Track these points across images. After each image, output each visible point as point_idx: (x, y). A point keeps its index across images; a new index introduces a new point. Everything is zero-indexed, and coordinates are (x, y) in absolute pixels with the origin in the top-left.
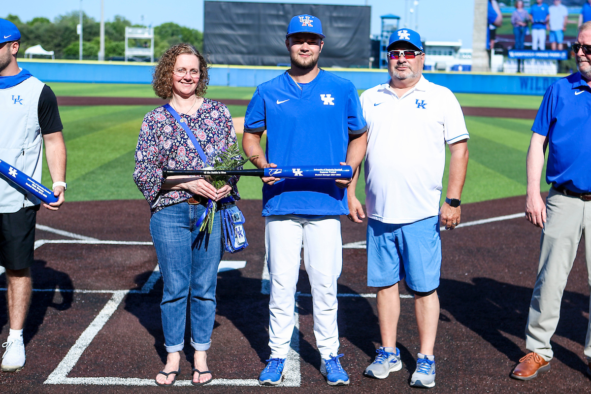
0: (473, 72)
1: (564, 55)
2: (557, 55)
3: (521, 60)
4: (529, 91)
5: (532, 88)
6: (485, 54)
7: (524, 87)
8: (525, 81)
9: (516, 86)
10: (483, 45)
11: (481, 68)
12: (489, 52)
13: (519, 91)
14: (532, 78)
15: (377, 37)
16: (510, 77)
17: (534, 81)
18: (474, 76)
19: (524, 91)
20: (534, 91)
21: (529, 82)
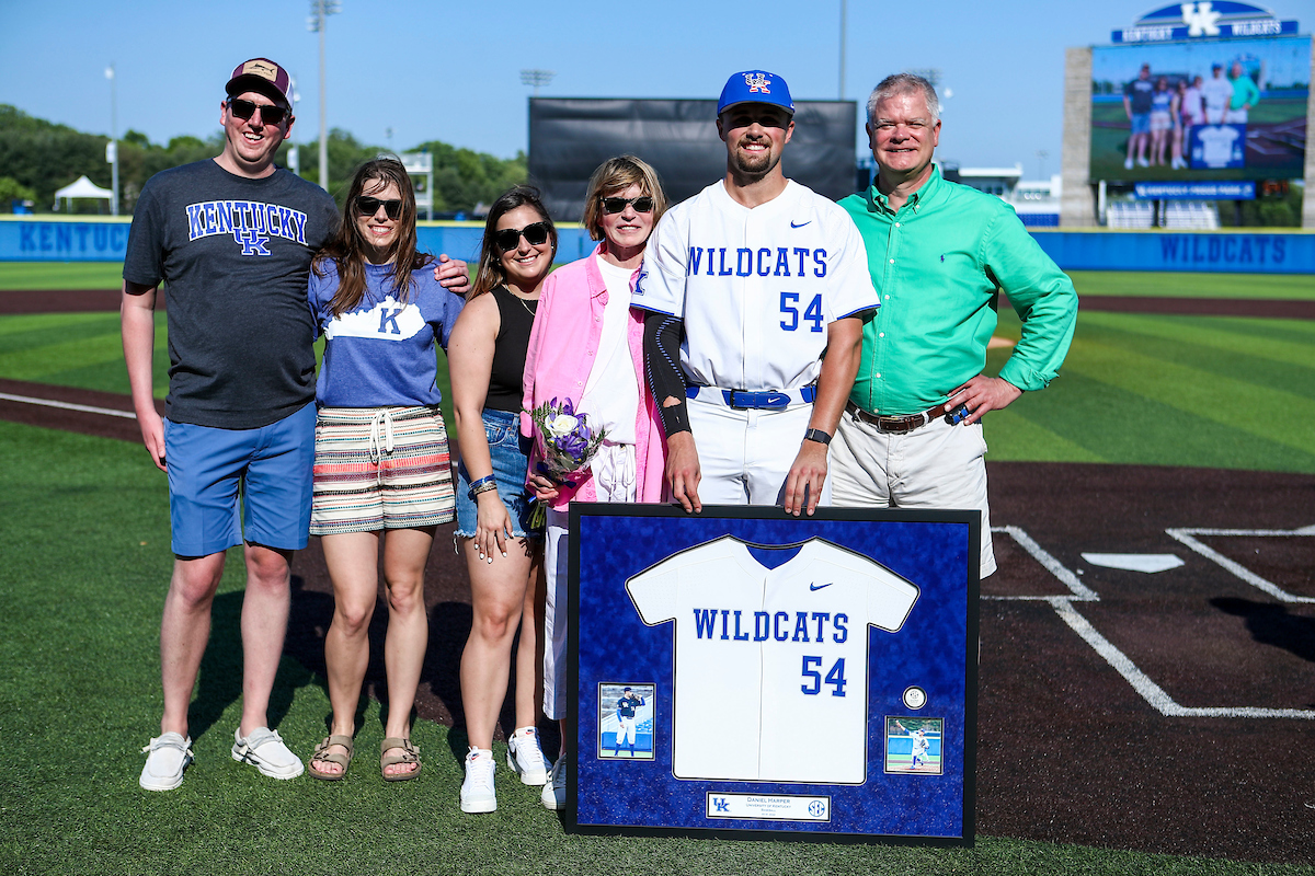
0: (1063, 228)
1: (1248, 190)
2: (1234, 190)
3: (1161, 203)
4: (1179, 263)
5: (1185, 258)
6: (1087, 191)
7: (1169, 255)
8: (1171, 243)
9: (1154, 254)
10: (1083, 173)
11: (1081, 220)
12: (1095, 188)
13: (1160, 263)
14: (1186, 237)
15: (863, 162)
16: (1140, 237)
17: (1191, 244)
18: (1067, 236)
19: (1170, 263)
20: (1190, 264)
21: (1181, 245)
